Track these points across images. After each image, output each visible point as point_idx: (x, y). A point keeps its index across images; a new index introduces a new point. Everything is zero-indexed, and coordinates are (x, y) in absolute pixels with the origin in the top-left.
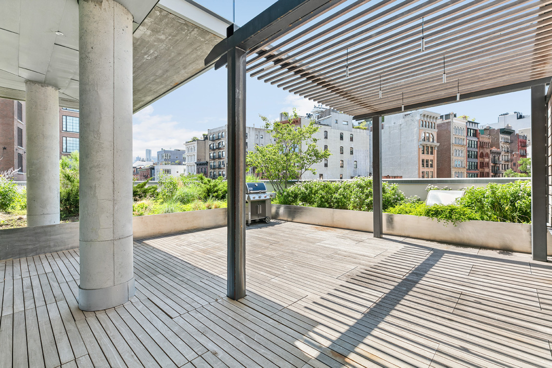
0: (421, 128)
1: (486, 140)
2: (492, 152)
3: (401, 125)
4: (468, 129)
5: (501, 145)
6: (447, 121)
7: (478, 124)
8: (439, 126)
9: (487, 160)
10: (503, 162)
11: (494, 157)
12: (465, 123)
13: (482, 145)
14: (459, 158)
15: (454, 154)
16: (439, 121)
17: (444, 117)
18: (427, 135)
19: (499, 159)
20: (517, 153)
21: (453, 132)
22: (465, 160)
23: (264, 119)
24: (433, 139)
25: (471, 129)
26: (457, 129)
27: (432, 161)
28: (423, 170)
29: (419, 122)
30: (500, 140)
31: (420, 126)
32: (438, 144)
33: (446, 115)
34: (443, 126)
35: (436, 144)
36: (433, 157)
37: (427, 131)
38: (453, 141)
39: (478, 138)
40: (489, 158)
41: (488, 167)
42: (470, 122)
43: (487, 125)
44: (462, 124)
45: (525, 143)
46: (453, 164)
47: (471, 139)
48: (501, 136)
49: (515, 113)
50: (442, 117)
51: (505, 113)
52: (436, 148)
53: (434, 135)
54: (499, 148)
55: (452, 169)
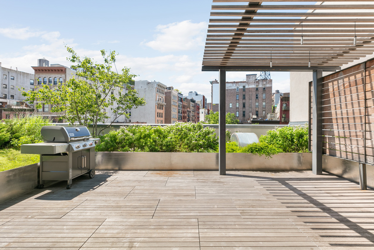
0: (157, 92)
1: (185, 104)
2: (188, 111)
3: (145, 89)
4: (179, 97)
5: (191, 107)
6: (169, 91)
7: (182, 95)
8: (166, 93)
9: (186, 115)
10: (191, 117)
11: (188, 113)
12: (177, 94)
13: (184, 107)
14: (174, 112)
15: (172, 110)
16: (166, 90)
17: (168, 88)
18: (160, 97)
19: (190, 114)
20: (196, 112)
21: (172, 97)
22: (177, 114)
23: (71, 51)
24: (163, 100)
25: (180, 97)
26: (174, 96)
27: (162, 113)
28: (158, 119)
29: (156, 89)
30: (191, 105)
31: (156, 91)
32: (165, 104)
33: (169, 88)
34: (167, 93)
35: (164, 103)
36: (162, 111)
37: (160, 95)
38: (172, 103)
39: (183, 103)
40: (186, 114)
41: (186, 118)
42: (179, 93)
43: (186, 97)
44: (176, 94)
45: (199, 107)
46: (172, 116)
47: (180, 103)
48: (191, 103)
49: (195, 92)
50: (167, 88)
51: (191, 91)
52: (164, 106)
53: (163, 98)
54: (190, 109)
55: (172, 119)
